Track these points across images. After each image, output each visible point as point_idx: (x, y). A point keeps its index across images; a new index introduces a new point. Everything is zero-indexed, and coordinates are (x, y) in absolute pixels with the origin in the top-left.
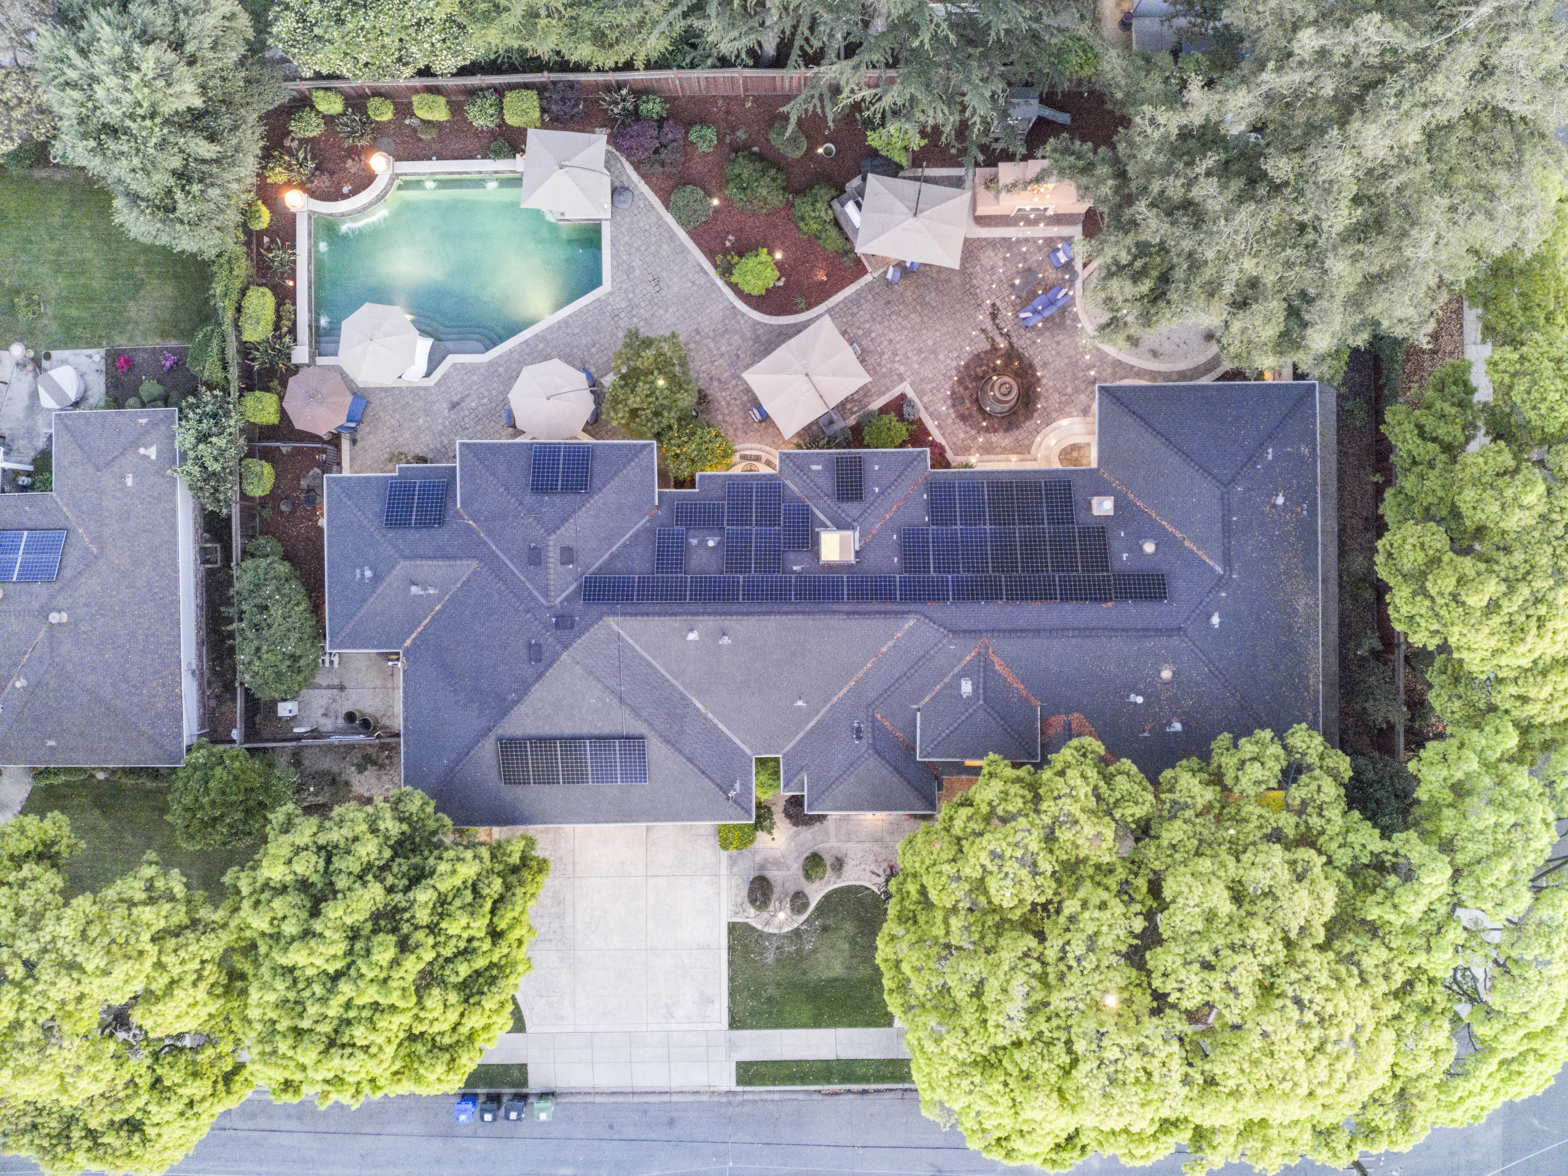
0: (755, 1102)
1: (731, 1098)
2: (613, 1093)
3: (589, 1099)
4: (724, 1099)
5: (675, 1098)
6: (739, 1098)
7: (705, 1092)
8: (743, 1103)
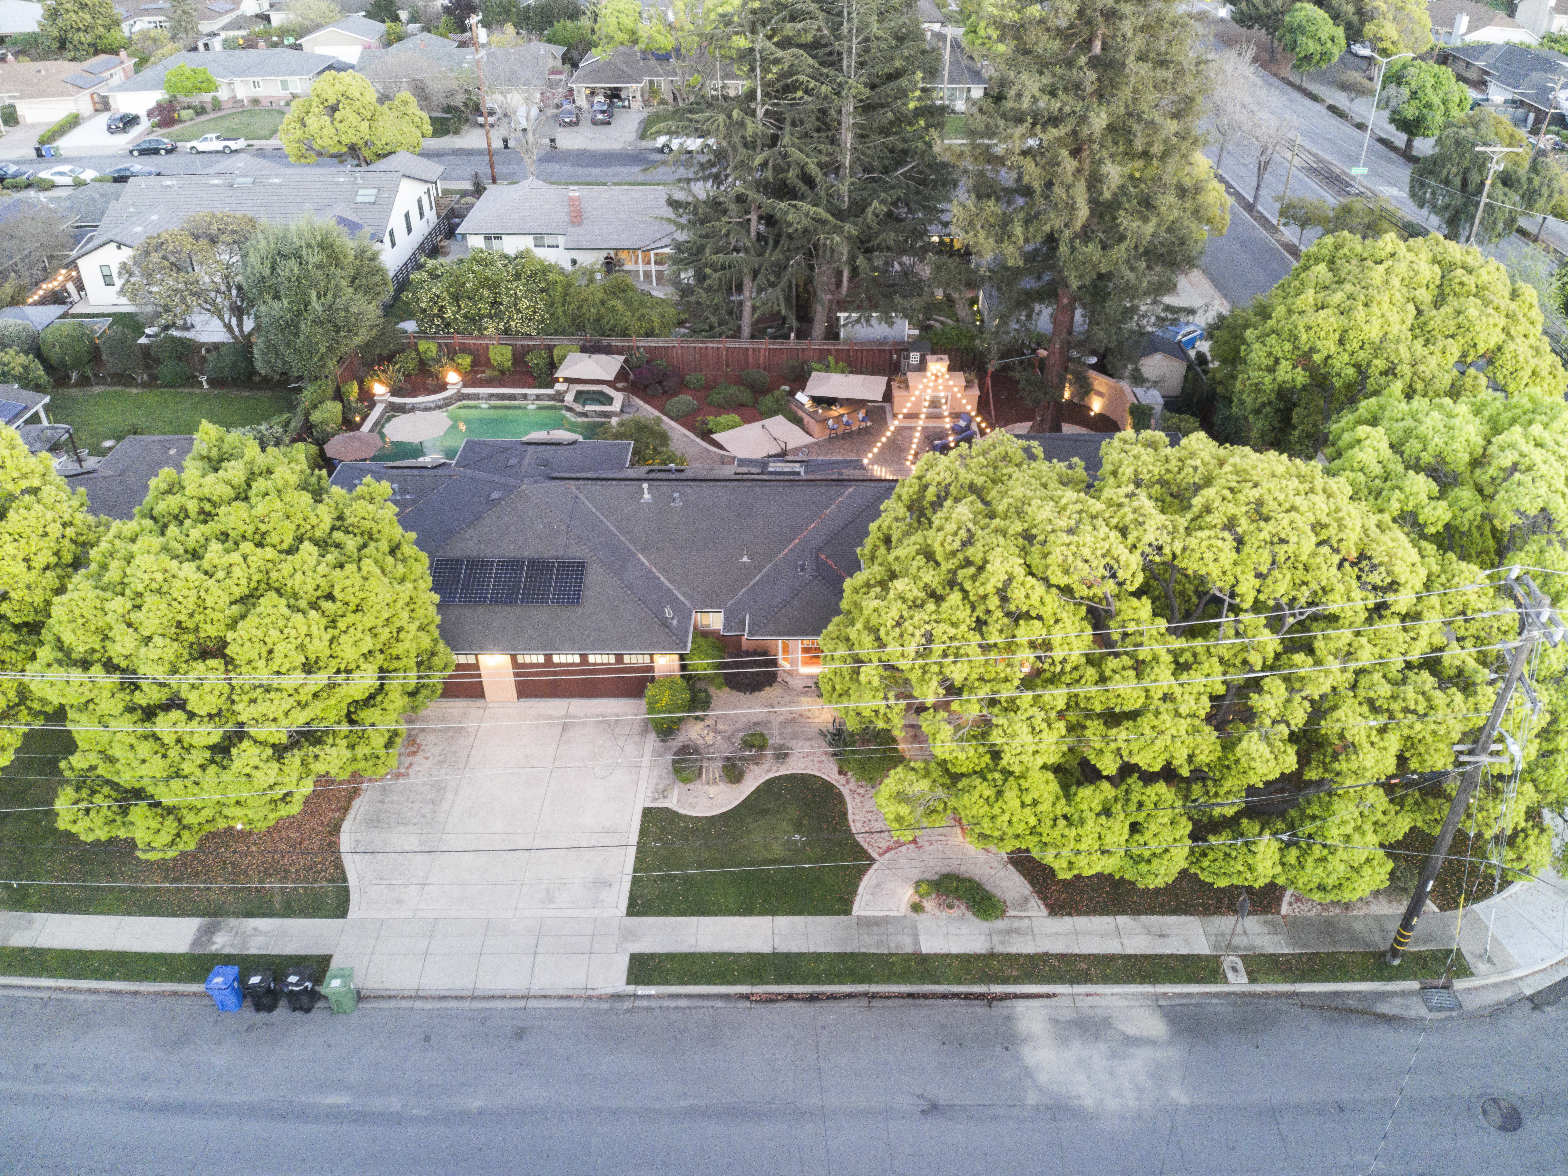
0: (651, 1010)
1: (618, 1005)
2: (444, 998)
3: (406, 1004)
4: (605, 1006)
5: (533, 1004)
6: (628, 1004)
7: (579, 997)
8: (632, 1010)
